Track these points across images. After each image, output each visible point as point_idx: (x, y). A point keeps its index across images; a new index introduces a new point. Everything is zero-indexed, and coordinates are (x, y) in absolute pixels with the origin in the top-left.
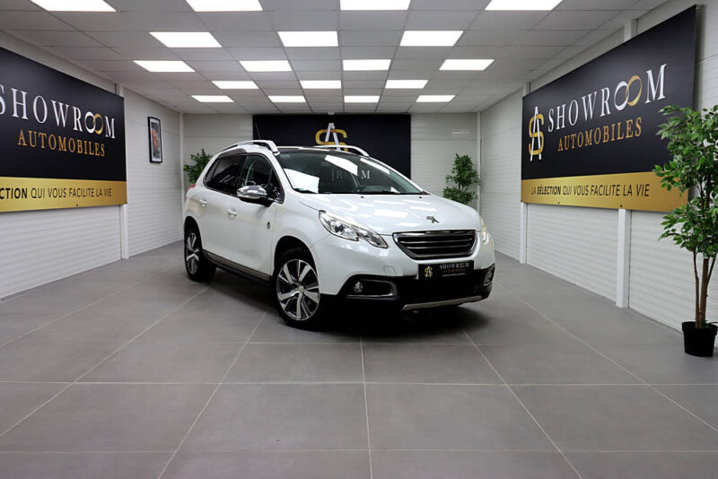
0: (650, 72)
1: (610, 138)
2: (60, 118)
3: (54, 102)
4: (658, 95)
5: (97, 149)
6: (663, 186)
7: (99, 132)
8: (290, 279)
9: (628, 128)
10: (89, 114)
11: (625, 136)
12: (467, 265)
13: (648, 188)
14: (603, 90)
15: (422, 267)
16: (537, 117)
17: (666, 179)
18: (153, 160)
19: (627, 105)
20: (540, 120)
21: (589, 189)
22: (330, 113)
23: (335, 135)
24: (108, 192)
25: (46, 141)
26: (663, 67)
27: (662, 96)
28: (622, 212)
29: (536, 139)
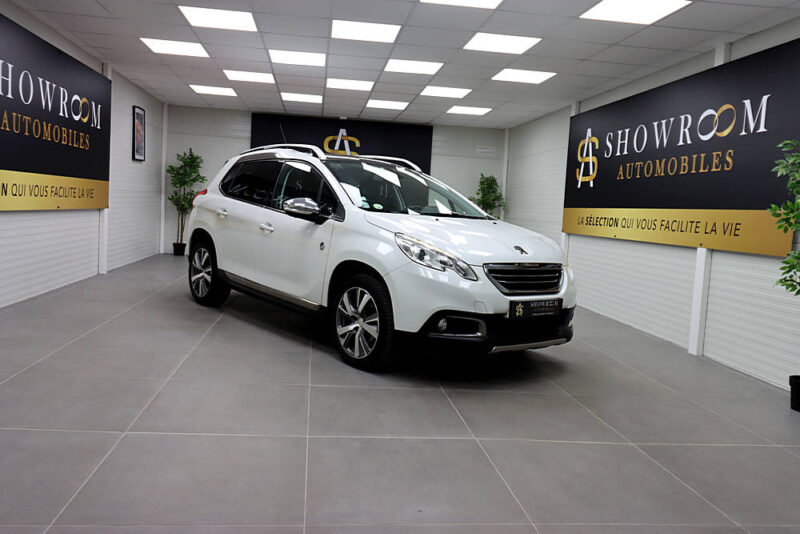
0: (747, 103)
1: (690, 169)
2: (46, 102)
3: (41, 80)
4: (757, 126)
5: (81, 140)
6: (779, 227)
7: (85, 120)
8: (350, 310)
9: (715, 161)
10: (76, 97)
11: (711, 168)
12: (556, 303)
13: (738, 227)
14: (683, 117)
15: (513, 304)
16: (590, 139)
17: (783, 220)
18: (137, 157)
19: (715, 134)
20: (594, 144)
21: (658, 223)
22: (341, 118)
23: (346, 143)
24: (90, 193)
25: (30, 126)
26: (765, 98)
27: (762, 129)
28: (702, 252)
29: (587, 164)
